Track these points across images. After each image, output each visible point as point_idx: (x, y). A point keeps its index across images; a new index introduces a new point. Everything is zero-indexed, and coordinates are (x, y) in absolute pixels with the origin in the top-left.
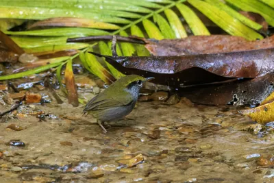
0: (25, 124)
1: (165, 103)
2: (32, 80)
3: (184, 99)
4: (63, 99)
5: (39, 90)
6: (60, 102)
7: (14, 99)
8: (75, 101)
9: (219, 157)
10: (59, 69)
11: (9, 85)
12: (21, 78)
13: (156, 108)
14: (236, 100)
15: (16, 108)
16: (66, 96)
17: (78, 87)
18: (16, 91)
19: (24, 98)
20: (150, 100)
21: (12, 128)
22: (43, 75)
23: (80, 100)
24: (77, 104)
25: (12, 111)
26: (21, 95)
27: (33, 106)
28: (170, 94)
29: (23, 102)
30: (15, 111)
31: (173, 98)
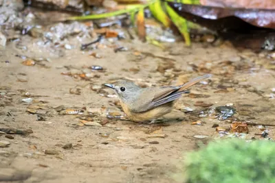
0: (104, 54)
1: (212, 44)
2: (112, 20)
3: (227, 42)
4: (134, 36)
5: (116, 28)
6: (132, 38)
7: (97, 33)
8: (143, 38)
9: (251, 88)
10: (133, 13)
11: (95, 24)
12: (104, 19)
13: (206, 47)
14: (267, 45)
15: (98, 41)
16: (137, 34)
17: (145, 28)
18: (99, 28)
19: (105, 34)
20: (202, 41)
21: (94, 55)
22: (121, 17)
23: (148, 38)
24: (145, 41)
25: (95, 42)
26: (103, 31)
27: (111, 40)
28: (216, 38)
29: (104, 36)
30: (97, 44)
31: (218, 42)
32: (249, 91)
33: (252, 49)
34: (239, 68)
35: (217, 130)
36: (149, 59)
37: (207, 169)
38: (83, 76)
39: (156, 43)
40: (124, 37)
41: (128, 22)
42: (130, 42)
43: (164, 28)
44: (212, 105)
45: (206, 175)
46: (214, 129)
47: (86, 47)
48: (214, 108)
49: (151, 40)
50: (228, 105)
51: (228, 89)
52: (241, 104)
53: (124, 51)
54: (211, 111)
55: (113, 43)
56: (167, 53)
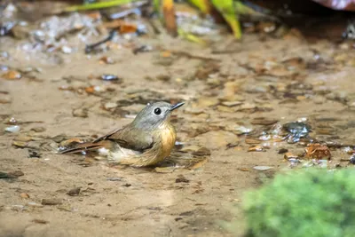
0: (117, 57)
1: (272, 35)
2: (126, 9)
3: (294, 30)
4: (161, 29)
5: (134, 19)
7: (108, 28)
8: (174, 32)
9: (332, 95)
11: (103, 14)
12: (117, 7)
13: (263, 40)
14: (351, 32)
15: (109, 39)
16: (165, 26)
17: (176, 17)
18: (109, 20)
19: (117, 29)
20: (257, 31)
21: (104, 60)
22: (140, 3)
23: (180, 31)
24: (176, 35)
25: (105, 41)
26: (115, 24)
27: (128, 36)
28: (278, 26)
29: (117, 32)
30: (108, 43)
31: (281, 30)
32: (329, 99)
33: (329, 38)
34: (313, 67)
35: (285, 157)
36: (183, 60)
37: (275, 213)
38: (90, 90)
39: (192, 37)
40: (146, 31)
41: (150, 10)
42: (154, 38)
43: (202, 16)
44: (276, 122)
45: (274, 222)
46: (282, 156)
47: (92, 49)
48: (279, 126)
49: (185, 34)
50: (300, 121)
51: (299, 98)
52: (319, 117)
53: (148, 51)
54: (275, 131)
55: (131, 41)
56: (209, 50)
